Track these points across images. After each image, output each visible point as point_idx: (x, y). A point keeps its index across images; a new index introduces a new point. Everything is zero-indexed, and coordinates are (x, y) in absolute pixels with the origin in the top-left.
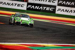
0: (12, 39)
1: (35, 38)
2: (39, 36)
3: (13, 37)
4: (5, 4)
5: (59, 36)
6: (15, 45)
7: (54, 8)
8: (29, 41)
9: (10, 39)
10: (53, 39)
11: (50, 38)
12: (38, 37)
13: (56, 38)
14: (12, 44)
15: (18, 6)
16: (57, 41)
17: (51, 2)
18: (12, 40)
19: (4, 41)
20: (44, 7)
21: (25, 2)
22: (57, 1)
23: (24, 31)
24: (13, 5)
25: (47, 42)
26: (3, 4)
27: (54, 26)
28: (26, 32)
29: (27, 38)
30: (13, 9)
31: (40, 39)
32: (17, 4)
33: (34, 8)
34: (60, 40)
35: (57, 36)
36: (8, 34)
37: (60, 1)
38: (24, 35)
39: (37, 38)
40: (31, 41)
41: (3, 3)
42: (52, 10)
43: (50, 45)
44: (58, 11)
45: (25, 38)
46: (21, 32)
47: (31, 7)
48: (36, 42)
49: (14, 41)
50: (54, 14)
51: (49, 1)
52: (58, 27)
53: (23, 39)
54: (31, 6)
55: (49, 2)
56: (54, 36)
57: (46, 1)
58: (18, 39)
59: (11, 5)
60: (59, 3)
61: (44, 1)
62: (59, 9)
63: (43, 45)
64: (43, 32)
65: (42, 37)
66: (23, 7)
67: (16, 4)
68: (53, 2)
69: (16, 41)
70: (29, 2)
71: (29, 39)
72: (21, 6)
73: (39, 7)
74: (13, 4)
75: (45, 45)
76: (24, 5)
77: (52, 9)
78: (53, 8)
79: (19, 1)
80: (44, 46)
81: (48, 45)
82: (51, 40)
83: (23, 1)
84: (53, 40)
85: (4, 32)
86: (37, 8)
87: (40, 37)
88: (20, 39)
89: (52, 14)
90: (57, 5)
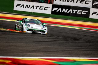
0: (33, 52)
1: (62, 51)
2: (67, 47)
3: (34, 49)
4: (24, 7)
5: (95, 47)
6: (37, 60)
7: (88, 11)
8: (54, 55)
9: (30, 52)
10: (86, 51)
11: (82, 50)
12: (67, 49)
13: (90, 50)
14: (33, 59)
15: (40, 9)
16: (92, 54)
17: (83, 3)
18: (32, 54)
19: (21, 54)
20: (74, 10)
21: (49, 3)
22: (92, 2)
23: (48, 41)
25: (79, 56)
27: (88, 35)
28: (51, 43)
29: (52, 51)
30: (33, 13)
31: (69, 51)
32: (39, 6)
33: (61, 11)
34: (96, 53)
35: (91, 47)
36: (28, 45)
37: (95, 2)
38: (49, 46)
39: (65, 50)
40: (57, 54)
41: (21, 6)
42: (85, 14)
43: (82, 59)
44: (92, 14)
45: (49, 50)
46: (44, 43)
47: (57, 10)
48: (64, 55)
49: (35, 54)
50: (87, 19)
51: (81, 1)
52: (92, 35)
53: (47, 51)
54: (57, 8)
55: (80, 3)
56: (87, 48)
57: (77, 2)
58: (40, 52)
59: (31, 8)
60: (94, 4)
61: (74, 2)
62: (93, 12)
63: (74, 59)
64: (73, 42)
65: (72, 49)
66: (47, 10)
67: (37, 7)
68: (85, 3)
69: (38, 54)
70: (54, 4)
71: (54, 51)
72: (44, 9)
73: (67, 10)
75: (76, 59)
76: (48, 7)
77: (84, 12)
78: (86, 11)
79: (41, 2)
80: (75, 61)
81: (80, 59)
82: (84, 53)
83: (47, 3)
84: (87, 53)
85: (22, 43)
86: (66, 12)
87: (69, 49)
88: (43, 52)
89: (85, 19)
90: (91, 7)
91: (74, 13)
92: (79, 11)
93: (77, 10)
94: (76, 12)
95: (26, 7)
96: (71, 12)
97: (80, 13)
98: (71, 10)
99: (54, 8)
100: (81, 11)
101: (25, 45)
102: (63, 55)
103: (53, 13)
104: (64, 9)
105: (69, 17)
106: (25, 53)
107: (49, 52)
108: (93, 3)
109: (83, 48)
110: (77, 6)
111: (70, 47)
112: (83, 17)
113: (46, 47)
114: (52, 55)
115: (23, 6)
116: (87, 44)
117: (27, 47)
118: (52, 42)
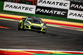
0: (16, 45)
1: (42, 45)
3: (17, 43)
5: (70, 42)
6: (19, 52)
7: (66, 12)
10: (62, 46)
11: (59, 45)
12: (46, 44)
13: (66, 45)
14: (16, 51)
16: (66, 48)
17: (62, 5)
19: (7, 47)
20: (54, 11)
21: (34, 5)
23: (30, 37)
24: (20, 9)
25: (55, 49)
26: (9, 7)
27: (65, 32)
31: (47, 45)
32: (25, 7)
33: (43, 12)
34: (70, 47)
35: (67, 42)
36: (13, 39)
37: (72, 5)
38: (30, 41)
39: (44, 45)
42: (64, 14)
44: (70, 15)
45: (31, 44)
46: (26, 38)
47: (40, 10)
50: (65, 18)
53: (29, 45)
56: (63, 43)
60: (71, 7)
62: (71, 13)
63: (51, 52)
66: (31, 10)
67: (23, 7)
70: (38, 5)
72: (29, 10)
73: (49, 11)
74: (20, 7)
75: (53, 52)
79: (27, 4)
80: (52, 53)
81: (56, 52)
82: (60, 47)
84: (62, 47)
85: (8, 38)
86: (47, 12)
87: (48, 44)
88: (25, 45)
90: (69, 9)
91: (54, 13)
92: (58, 12)
93: (57, 11)
94: (56, 13)
95: (14, 8)
96: (52, 13)
97: (60, 14)
98: (52, 11)
99: (38, 9)
100: (61, 12)
101: (11, 39)
102: (42, 49)
103: (36, 13)
104: (46, 10)
105: (50, 17)
106: (9, 46)
107: (30, 45)
108: (70, 5)
109: (59, 43)
110: (57, 8)
111: (49, 42)
112: (61, 17)
113: (28, 41)
114: (32, 48)
115: (11, 7)
116: (64, 39)
117: (12, 41)
118: (34, 37)
